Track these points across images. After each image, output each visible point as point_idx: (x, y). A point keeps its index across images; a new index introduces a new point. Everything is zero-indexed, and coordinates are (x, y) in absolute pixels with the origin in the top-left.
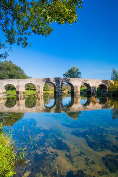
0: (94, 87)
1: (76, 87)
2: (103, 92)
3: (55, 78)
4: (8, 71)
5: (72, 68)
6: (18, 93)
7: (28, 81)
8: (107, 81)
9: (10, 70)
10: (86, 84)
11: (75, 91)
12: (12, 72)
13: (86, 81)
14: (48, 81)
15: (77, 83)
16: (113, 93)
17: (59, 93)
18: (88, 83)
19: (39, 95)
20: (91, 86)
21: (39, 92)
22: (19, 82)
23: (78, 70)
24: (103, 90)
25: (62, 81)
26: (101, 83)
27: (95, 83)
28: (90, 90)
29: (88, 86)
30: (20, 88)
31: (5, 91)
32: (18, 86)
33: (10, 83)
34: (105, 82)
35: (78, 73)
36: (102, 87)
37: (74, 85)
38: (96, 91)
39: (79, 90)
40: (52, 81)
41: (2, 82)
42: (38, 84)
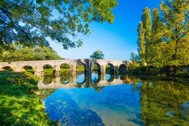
0: (117, 67)
1: (103, 66)
2: (124, 70)
3: (85, 59)
4: (45, 53)
5: (97, 51)
6: (54, 71)
7: (63, 62)
8: (126, 61)
9: (46, 52)
10: (110, 64)
11: (101, 70)
12: (49, 54)
13: (110, 61)
14: (79, 61)
15: (103, 64)
16: (133, 71)
17: (89, 72)
18: (111, 63)
19: (73, 74)
20: (114, 65)
21: (73, 70)
22: (55, 62)
23: (101, 52)
24: (123, 68)
25: (91, 62)
26: (122, 63)
27: (117, 63)
28: (113, 69)
29: (111, 65)
30: (56, 68)
31: (43, 70)
32: (55, 66)
33: (48, 64)
34: (125, 62)
35: (102, 55)
36: (123, 66)
37: (100, 65)
38: (118, 70)
39: (105, 69)
40: (83, 61)
41: (41, 63)
42: (72, 64)
